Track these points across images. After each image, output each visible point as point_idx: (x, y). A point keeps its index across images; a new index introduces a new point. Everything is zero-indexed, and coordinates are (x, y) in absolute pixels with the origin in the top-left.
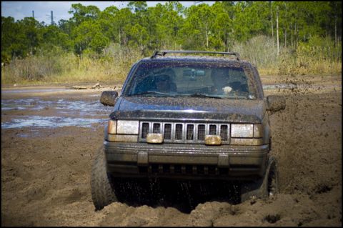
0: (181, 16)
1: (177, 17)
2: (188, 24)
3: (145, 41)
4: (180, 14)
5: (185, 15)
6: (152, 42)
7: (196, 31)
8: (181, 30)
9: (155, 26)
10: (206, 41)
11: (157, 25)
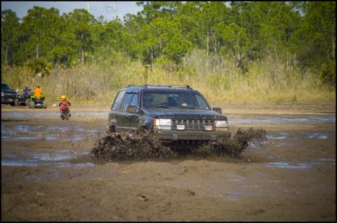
0: (297, 12)
1: (291, 14)
2: (306, 25)
3: (244, 48)
4: (295, 10)
5: (304, 10)
6: (254, 49)
7: (318, 35)
8: (296, 33)
9: (259, 26)
10: (331, 48)
11: (262, 25)
